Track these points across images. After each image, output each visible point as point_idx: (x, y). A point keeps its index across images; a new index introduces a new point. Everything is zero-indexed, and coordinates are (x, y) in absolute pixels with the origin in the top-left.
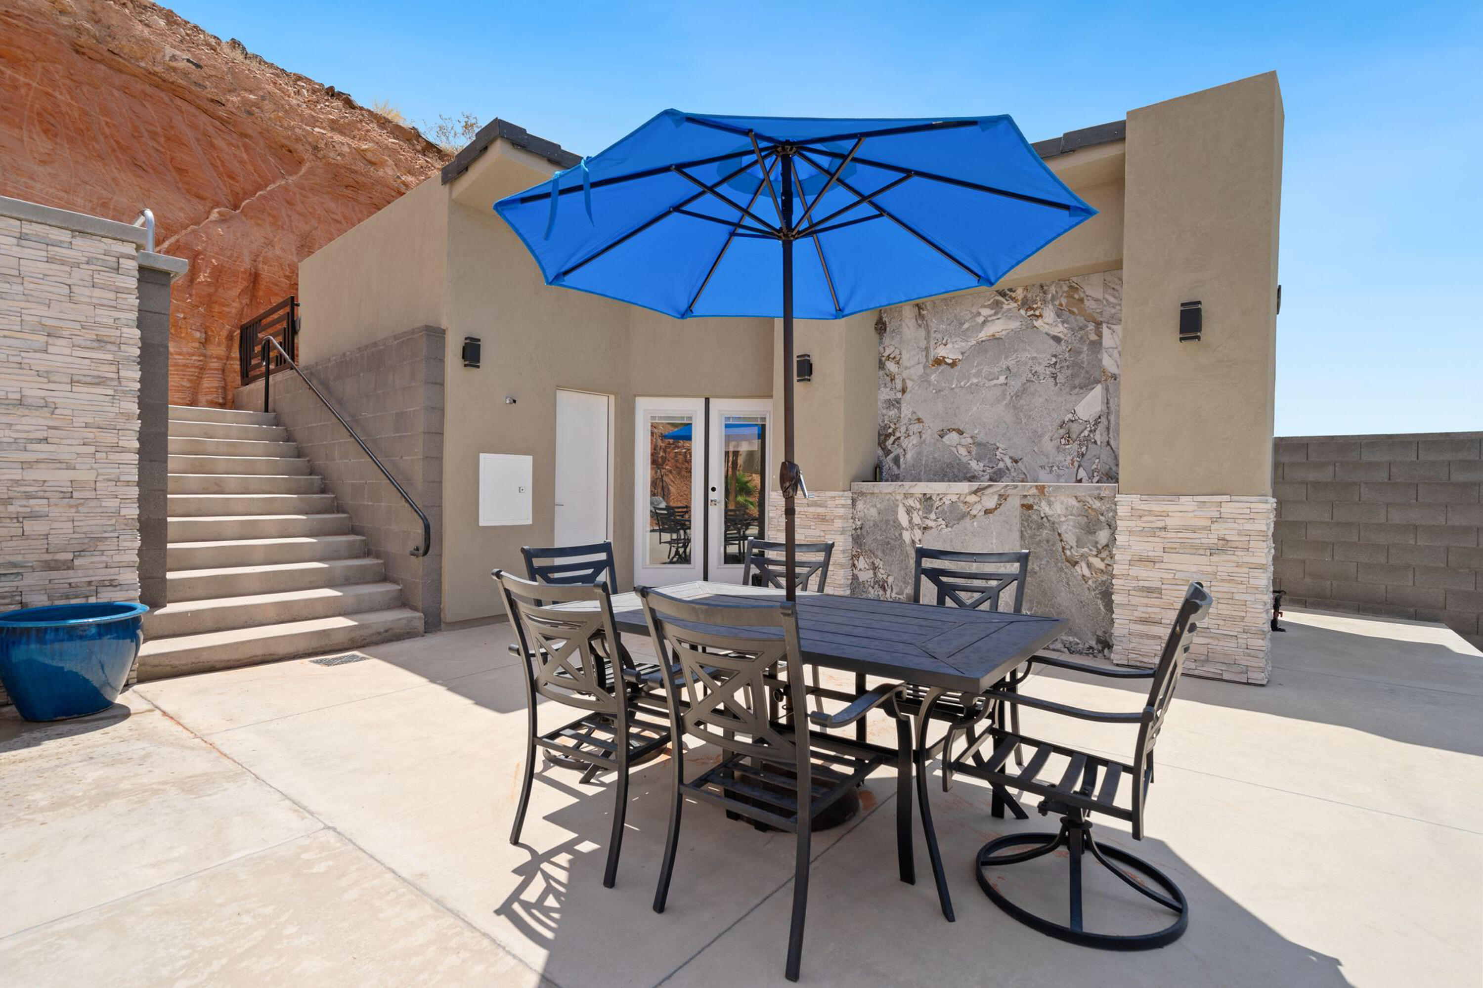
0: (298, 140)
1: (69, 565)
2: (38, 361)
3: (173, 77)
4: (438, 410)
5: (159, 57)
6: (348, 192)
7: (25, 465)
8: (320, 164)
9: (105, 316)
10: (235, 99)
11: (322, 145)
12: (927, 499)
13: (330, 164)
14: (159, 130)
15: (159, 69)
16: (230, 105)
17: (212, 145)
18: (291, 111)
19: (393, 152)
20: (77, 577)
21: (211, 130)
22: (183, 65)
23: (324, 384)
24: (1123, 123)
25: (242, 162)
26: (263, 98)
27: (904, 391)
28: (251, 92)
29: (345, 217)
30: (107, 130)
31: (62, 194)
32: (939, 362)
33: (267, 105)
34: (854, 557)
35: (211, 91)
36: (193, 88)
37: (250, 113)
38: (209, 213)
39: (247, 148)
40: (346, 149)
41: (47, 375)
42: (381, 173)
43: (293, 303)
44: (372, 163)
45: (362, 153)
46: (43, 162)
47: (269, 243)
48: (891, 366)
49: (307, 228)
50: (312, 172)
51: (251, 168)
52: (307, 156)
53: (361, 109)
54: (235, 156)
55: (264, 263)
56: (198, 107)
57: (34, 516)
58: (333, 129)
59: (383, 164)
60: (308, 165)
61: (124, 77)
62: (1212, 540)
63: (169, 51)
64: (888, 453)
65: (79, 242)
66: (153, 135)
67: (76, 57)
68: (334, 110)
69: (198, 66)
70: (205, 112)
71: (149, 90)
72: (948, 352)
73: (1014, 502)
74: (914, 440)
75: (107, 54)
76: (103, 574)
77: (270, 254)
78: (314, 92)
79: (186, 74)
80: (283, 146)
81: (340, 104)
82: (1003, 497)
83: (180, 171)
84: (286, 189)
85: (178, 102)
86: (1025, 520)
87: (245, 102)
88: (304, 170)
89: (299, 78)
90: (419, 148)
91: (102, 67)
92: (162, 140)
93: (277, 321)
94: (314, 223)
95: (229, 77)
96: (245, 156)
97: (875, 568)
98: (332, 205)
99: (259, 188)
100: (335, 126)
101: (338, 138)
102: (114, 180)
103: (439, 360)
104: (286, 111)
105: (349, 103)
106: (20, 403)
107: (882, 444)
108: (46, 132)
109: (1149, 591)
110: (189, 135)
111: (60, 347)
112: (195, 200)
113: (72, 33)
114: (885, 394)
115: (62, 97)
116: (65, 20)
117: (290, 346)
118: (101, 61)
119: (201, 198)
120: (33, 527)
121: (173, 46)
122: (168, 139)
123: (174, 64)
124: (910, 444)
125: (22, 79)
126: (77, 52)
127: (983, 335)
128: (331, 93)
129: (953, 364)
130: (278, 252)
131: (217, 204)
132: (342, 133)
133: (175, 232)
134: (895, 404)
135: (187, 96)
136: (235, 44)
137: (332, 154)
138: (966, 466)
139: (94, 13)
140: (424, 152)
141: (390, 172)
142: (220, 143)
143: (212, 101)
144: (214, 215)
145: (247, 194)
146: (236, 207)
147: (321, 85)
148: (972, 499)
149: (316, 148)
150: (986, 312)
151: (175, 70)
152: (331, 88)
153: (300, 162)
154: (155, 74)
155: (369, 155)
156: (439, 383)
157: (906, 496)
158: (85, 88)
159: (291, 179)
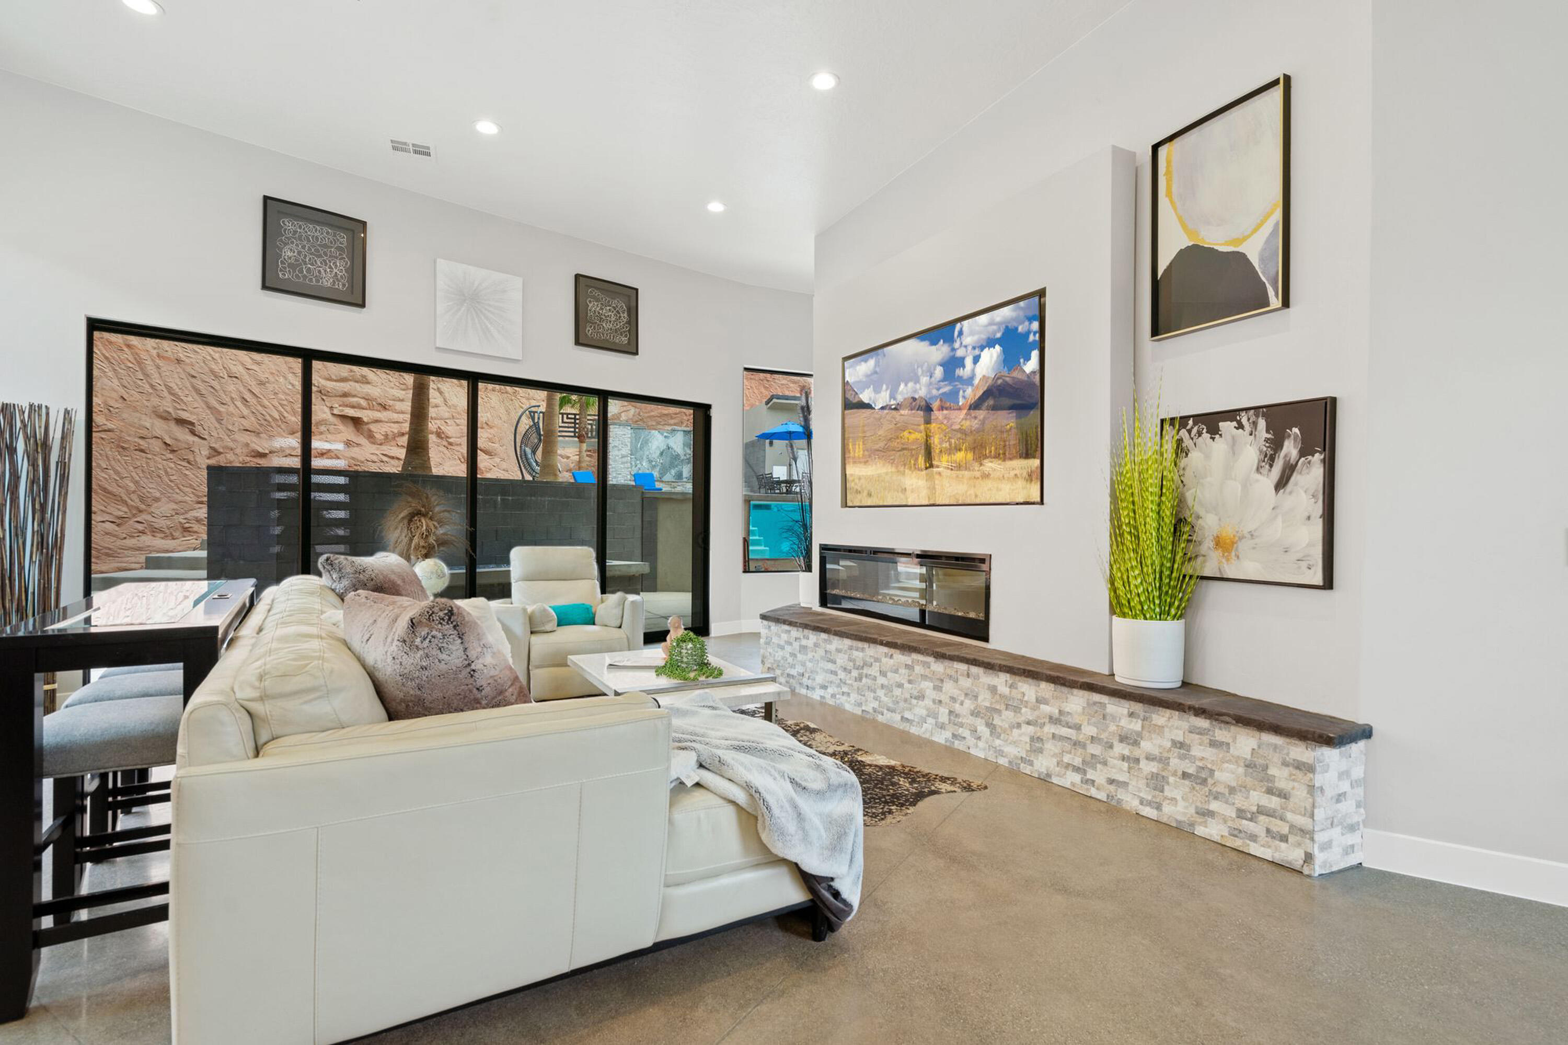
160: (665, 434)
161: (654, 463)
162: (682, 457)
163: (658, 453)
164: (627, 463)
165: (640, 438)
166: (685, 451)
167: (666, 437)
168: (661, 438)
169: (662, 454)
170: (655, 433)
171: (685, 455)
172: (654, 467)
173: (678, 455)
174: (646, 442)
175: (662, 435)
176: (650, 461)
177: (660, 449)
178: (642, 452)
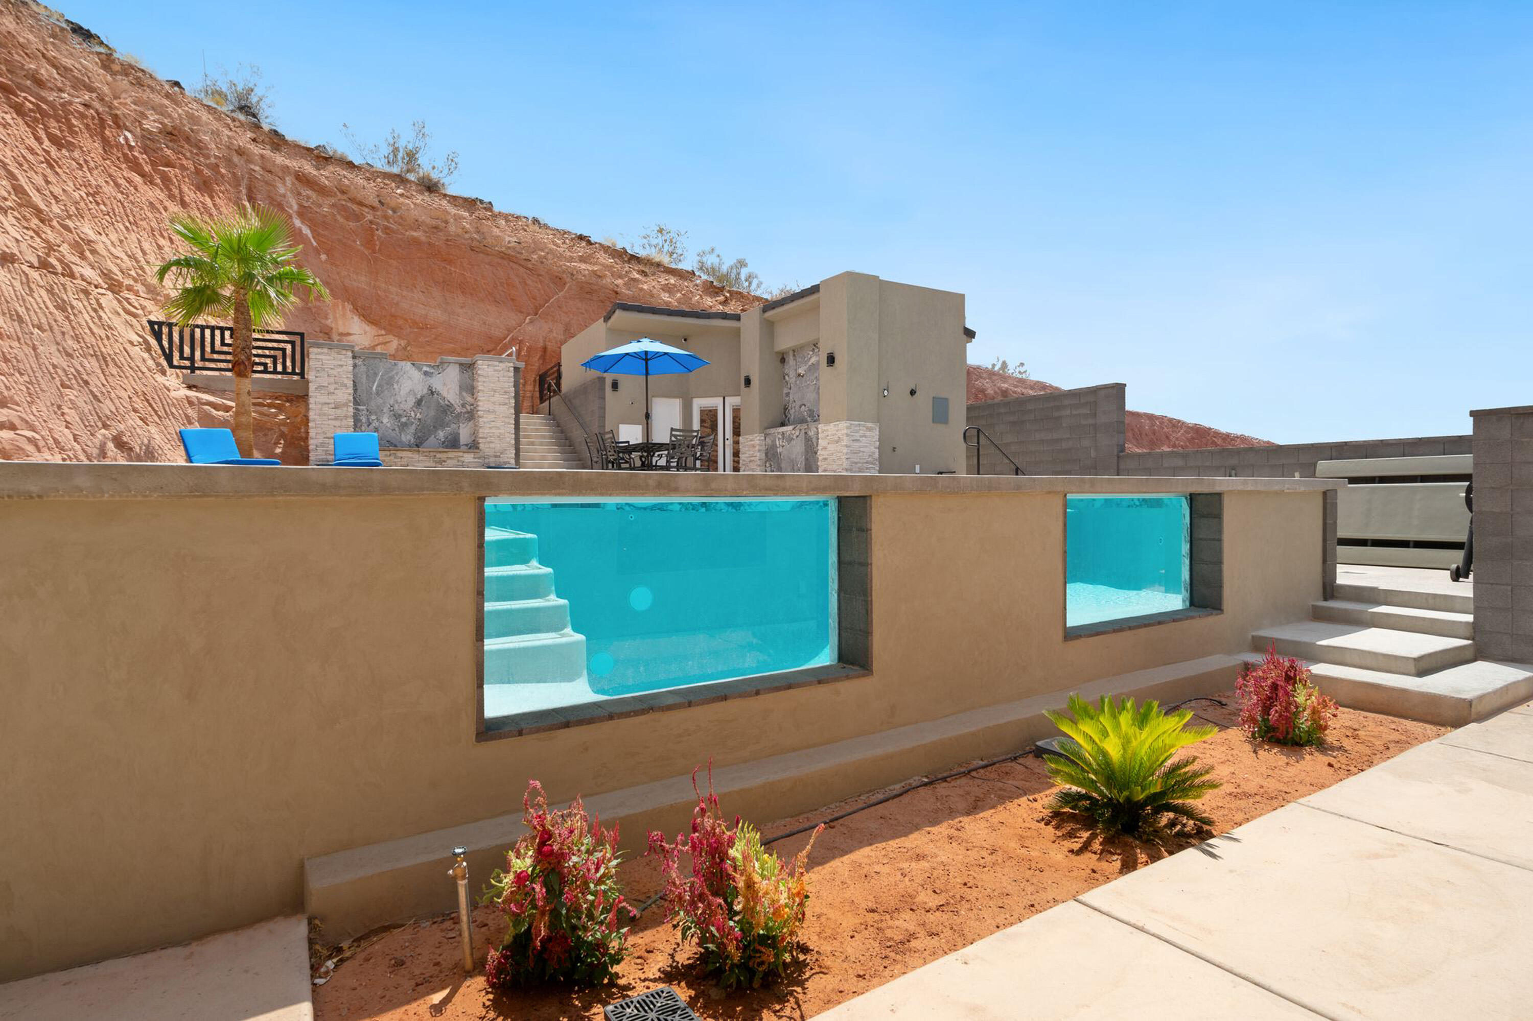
0: (564, 272)
1: (499, 457)
2: (492, 399)
3: (510, 252)
4: (603, 408)
5: (503, 243)
6: (588, 296)
7: (490, 428)
8: (574, 282)
9: (506, 385)
10: (535, 257)
11: (575, 273)
12: (783, 433)
13: (578, 282)
14: (505, 281)
15: (503, 249)
16: (533, 260)
17: (526, 284)
18: (561, 256)
19: (609, 268)
20: (501, 460)
21: (526, 276)
22: (513, 244)
23: (570, 401)
24: (819, 285)
25: (539, 290)
26: (548, 253)
27: (790, 389)
28: (542, 250)
29: (586, 310)
30: (484, 287)
31: (469, 321)
32: (799, 375)
33: (550, 256)
34: (766, 462)
35: (525, 255)
36: (518, 255)
37: (542, 263)
38: (525, 319)
39: (541, 282)
40: (587, 272)
41: (494, 403)
42: (604, 282)
43: (559, 365)
44: (600, 277)
45: (594, 272)
46: (462, 307)
47: (551, 331)
48: (787, 377)
49: (568, 320)
50: (570, 289)
51: (542, 292)
52: (568, 280)
53: (596, 243)
54: (536, 287)
55: (549, 341)
56: (520, 265)
57: (492, 442)
58: (580, 261)
59: (605, 276)
60: (568, 285)
61: (490, 257)
62: (836, 438)
63: (507, 239)
64: (786, 417)
65: (501, 364)
66: (502, 284)
67: (472, 252)
68: (581, 249)
69: (519, 243)
70: (523, 266)
71: (500, 261)
72: (801, 371)
73: (803, 431)
74: (793, 410)
75: (483, 248)
76: (506, 460)
77: (551, 337)
78: (572, 239)
79: (514, 248)
80: (556, 277)
81: (584, 244)
82: (800, 430)
83: (513, 300)
84: (558, 300)
85: (511, 263)
86: (806, 438)
87: (540, 257)
88: (566, 288)
89: (565, 233)
90: (626, 259)
91: (481, 255)
92: (505, 286)
93: (553, 373)
94: (571, 316)
95: (533, 245)
96: (540, 286)
97: (771, 466)
98: (579, 305)
99: (546, 303)
100: (582, 259)
101: (583, 266)
102: (488, 310)
103: (602, 389)
104: (558, 257)
105: (589, 243)
106: (489, 411)
107: (785, 414)
108: (462, 292)
109: (825, 459)
110: (516, 281)
111: (497, 395)
112: (519, 314)
113: (470, 241)
114: (786, 391)
115: (468, 274)
116: (467, 236)
117: (558, 385)
118: (481, 252)
119: (521, 312)
120: (492, 445)
121: (509, 236)
122: (508, 285)
123: (509, 245)
124: (792, 412)
125: (452, 269)
126: (472, 250)
127: (810, 363)
128: (581, 238)
129: (803, 376)
130: (555, 335)
131: (528, 315)
132: (585, 262)
133: (512, 332)
134: (788, 394)
135: (515, 260)
136: (536, 221)
137: (580, 276)
138: (806, 419)
139: (477, 228)
140: (629, 262)
141: (609, 280)
142: (529, 282)
143: (525, 260)
144: (527, 321)
145: (541, 306)
146: (536, 314)
147: (576, 234)
148: (793, 432)
149: (572, 274)
150: (811, 353)
151: (509, 248)
152: (581, 235)
153: (565, 284)
154: (502, 252)
155: (598, 273)
156: (603, 398)
157: (778, 433)
158: (476, 267)
159: (561, 294)
160: (425, 369)
161: (404, 420)
162: (458, 410)
163: (411, 401)
164: (346, 417)
165: (376, 374)
166: (462, 398)
167: (426, 373)
168: (416, 375)
169: (419, 403)
170: (407, 366)
171: (463, 406)
172: (404, 426)
173: (450, 406)
174: (389, 382)
175: (420, 369)
176: (397, 417)
177: (415, 394)
178: (380, 401)
